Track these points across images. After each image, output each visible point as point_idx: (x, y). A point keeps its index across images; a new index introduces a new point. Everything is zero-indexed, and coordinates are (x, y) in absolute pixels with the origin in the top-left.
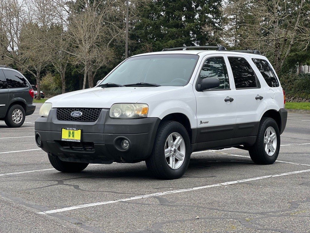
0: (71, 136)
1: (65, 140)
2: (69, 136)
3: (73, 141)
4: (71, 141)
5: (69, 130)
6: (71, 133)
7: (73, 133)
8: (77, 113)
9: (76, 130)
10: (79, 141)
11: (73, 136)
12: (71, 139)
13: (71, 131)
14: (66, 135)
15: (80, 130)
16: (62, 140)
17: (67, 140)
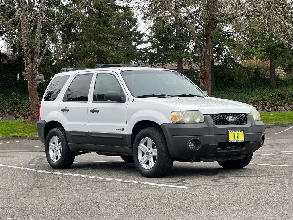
0: (236, 137)
1: (232, 141)
2: (235, 137)
3: (238, 141)
4: (237, 141)
5: (235, 132)
6: (236, 134)
7: (237, 134)
8: (231, 118)
9: (240, 132)
10: (244, 141)
11: (238, 137)
12: (236, 140)
13: (236, 133)
14: (232, 137)
15: (243, 132)
16: (230, 141)
17: (234, 141)
